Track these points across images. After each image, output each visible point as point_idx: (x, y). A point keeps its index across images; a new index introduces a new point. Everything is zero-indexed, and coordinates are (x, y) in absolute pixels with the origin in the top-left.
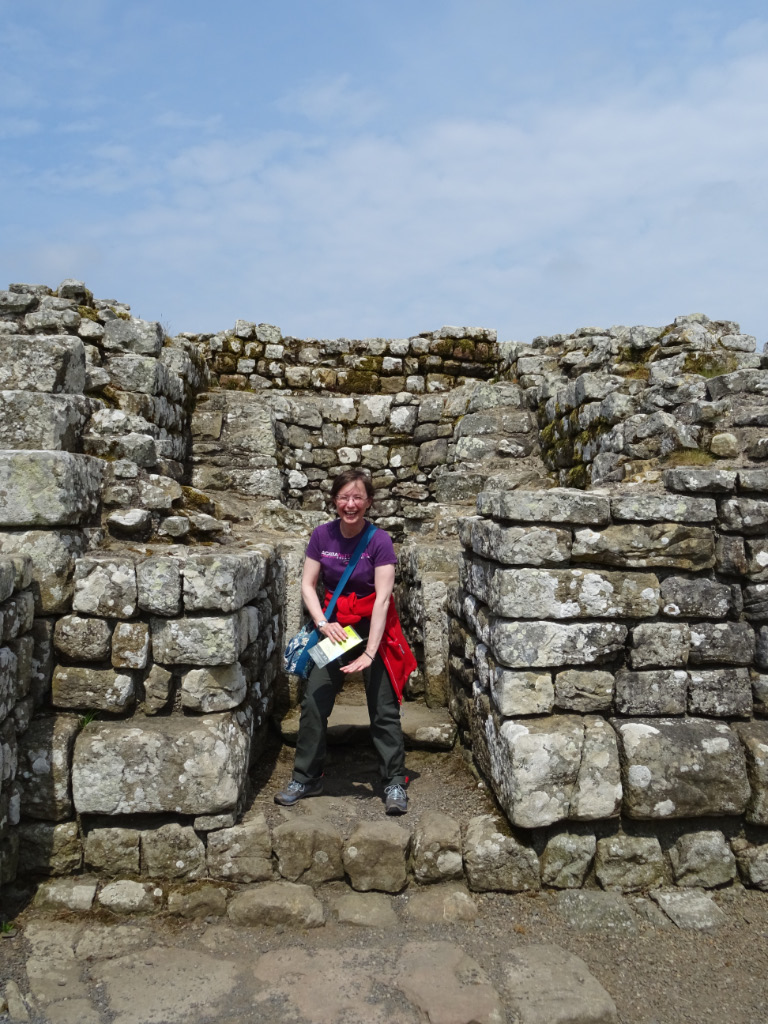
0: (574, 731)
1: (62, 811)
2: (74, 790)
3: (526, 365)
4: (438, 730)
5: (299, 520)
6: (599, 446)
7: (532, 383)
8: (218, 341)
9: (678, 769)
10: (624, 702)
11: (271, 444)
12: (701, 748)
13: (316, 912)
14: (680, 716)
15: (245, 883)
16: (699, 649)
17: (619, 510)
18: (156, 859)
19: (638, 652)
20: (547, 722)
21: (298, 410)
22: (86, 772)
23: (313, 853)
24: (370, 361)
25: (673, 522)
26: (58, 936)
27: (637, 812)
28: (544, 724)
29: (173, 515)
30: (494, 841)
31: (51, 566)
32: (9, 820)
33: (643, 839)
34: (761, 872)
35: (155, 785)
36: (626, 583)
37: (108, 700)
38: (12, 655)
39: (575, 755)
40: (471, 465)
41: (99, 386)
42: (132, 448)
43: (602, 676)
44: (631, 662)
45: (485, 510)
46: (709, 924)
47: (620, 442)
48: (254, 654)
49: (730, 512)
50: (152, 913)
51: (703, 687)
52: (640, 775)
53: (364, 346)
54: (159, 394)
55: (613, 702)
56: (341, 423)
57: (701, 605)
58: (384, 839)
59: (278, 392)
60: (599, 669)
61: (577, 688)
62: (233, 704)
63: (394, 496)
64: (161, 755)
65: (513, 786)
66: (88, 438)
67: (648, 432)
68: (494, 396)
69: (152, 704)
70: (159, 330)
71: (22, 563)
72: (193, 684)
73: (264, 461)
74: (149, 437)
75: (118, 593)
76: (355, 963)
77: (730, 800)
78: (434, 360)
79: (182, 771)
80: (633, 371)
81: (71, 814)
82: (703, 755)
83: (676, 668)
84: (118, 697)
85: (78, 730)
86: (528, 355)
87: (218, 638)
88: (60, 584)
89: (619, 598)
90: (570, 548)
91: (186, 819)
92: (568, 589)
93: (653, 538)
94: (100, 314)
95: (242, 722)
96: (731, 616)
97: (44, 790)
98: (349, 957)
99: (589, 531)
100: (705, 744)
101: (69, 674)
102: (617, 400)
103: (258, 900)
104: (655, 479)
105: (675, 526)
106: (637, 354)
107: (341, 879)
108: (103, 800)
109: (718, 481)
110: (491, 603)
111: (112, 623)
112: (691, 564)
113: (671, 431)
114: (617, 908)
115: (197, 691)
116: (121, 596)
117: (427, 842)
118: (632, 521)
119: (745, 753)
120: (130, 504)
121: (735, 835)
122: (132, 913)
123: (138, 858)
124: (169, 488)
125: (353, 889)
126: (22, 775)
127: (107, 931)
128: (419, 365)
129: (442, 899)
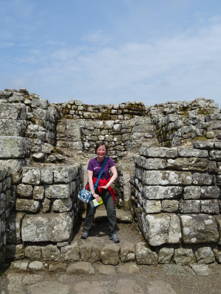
0: (167, 218)
1: (18, 241)
2: (22, 235)
3: (153, 112)
4: (128, 217)
5: (87, 156)
6: (174, 135)
7: (154, 117)
8: (64, 105)
9: (197, 229)
10: (182, 209)
11: (79, 135)
12: (204, 223)
13: (92, 271)
14: (198, 213)
15: (72, 262)
16: (203, 194)
17: (180, 154)
18: (46, 255)
19: (186, 195)
20: (159, 215)
21: (87, 125)
22: (25, 229)
23: (91, 253)
24: (108, 111)
25: (195, 157)
26: (17, 278)
27: (186, 241)
29: (51, 155)
30: (144, 250)
31: (16, 170)
32: (3, 243)
33: (187, 249)
35: (45, 233)
36: (182, 175)
37: (32, 209)
38: (4, 195)
39: (167, 225)
40: (137, 141)
41: (30, 118)
42: (39, 136)
43: (175, 201)
44: (184, 198)
45: (141, 154)
46: (207, 274)
47: (180, 134)
48: (74, 195)
49: (212, 154)
50: (44, 271)
51: (204, 205)
52: (187, 230)
53: (106, 106)
54: (47, 120)
55: (179, 209)
56: (99, 128)
57: (204, 181)
58: (112, 249)
59: (81, 119)
61: (168, 205)
62: (68, 210)
63: (114, 150)
64: (47, 225)
65: (150, 234)
66: (27, 133)
67: (188, 131)
68: (143, 121)
69: (45, 210)
70: (47, 102)
71: (7, 169)
72: (57, 204)
73: (77, 139)
74: (44, 133)
75: (35, 177)
76: (104, 286)
77: (213, 238)
78: (126, 111)
79: (53, 229)
80: (184, 114)
81: (21, 242)
82: (205, 225)
83: (197, 199)
84: (35, 208)
85: (23, 217)
86: (153, 109)
87: (64, 190)
88: (18, 175)
89: (180, 179)
90: (166, 164)
91: (54, 243)
92: (165, 176)
93: (190, 162)
94: (31, 97)
95: (71, 215)
96: (212, 184)
97: (13, 235)
98: (102, 284)
99: (171, 160)
100: (205, 221)
101: (21, 201)
102: (179, 122)
103: (75, 267)
104: (190, 145)
105: (196, 158)
106: (184, 109)
107: (99, 261)
108: (30, 238)
109: (209, 145)
110: (143, 180)
111: (33, 186)
112: (201, 169)
113: (195, 131)
114: (180, 269)
115: (58, 206)
116: (36, 178)
117: (125, 250)
118: (184, 157)
119: (217, 224)
120: (39, 152)
121: (214, 248)
122: (38, 271)
123: (40, 255)
124: (50, 147)
125: (103, 264)
126: (7, 230)
127: (31, 276)
128: (122, 112)
129: (129, 267)
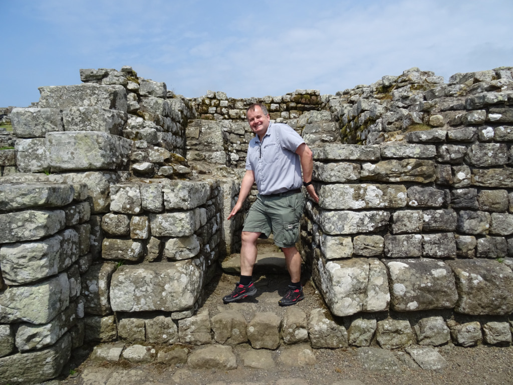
0: (364, 266)
1: (105, 311)
2: (111, 300)
3: (333, 103)
5: (233, 172)
6: (369, 131)
7: (336, 110)
9: (419, 285)
10: (389, 251)
11: (221, 140)
12: (431, 274)
13: (232, 362)
14: (418, 257)
15: (198, 345)
16: (428, 223)
17: (385, 153)
18: (152, 334)
19: (396, 226)
20: (349, 262)
21: (234, 127)
22: (116, 291)
23: (231, 330)
25: (413, 158)
26: (99, 376)
27: (398, 308)
28: (348, 263)
29: (165, 165)
30: (324, 323)
31: (99, 189)
32: (77, 315)
33: (401, 321)
34: (463, 338)
35: (150, 297)
36: (389, 190)
37: (129, 255)
38: (75, 233)
39: (365, 279)
41: (134, 110)
42: (145, 134)
43: (377, 238)
44: (392, 230)
46: (439, 367)
47: (380, 127)
48: (204, 231)
49: (443, 152)
50: (150, 362)
51: (430, 242)
52: (400, 289)
53: (262, 100)
55: (383, 251)
57: (429, 200)
58: (267, 322)
59: (226, 120)
60: (376, 235)
61: (365, 244)
62: (192, 255)
64: (153, 282)
65: (333, 295)
66: (125, 131)
67: (395, 119)
68: (319, 116)
69: (151, 256)
70: (165, 86)
72: (171, 246)
73: (218, 148)
74: (154, 130)
75: (132, 201)
77: (447, 301)
78: (293, 105)
79: (164, 290)
80: (384, 97)
81: (110, 312)
82: (432, 278)
83: (416, 233)
84: (134, 253)
85: (114, 270)
86: (334, 99)
87: (182, 223)
88: (103, 198)
89: (385, 198)
90: (360, 173)
91: (167, 314)
92: (359, 194)
93: (403, 167)
94: (139, 81)
95: (197, 264)
96: (444, 206)
97: (96, 300)
99: (369, 164)
100: (433, 272)
101: (110, 242)
102: (378, 107)
103: (202, 355)
104: (401, 139)
105: (415, 160)
106: (385, 89)
107: (246, 343)
108: (125, 305)
109: (437, 136)
110: (320, 203)
111: (130, 216)
112: (423, 179)
113: (409, 115)
114: (390, 359)
115: (173, 249)
116: (133, 203)
117: (289, 324)
118: (392, 158)
119: (454, 276)
120: (143, 160)
121: (449, 319)
122: (139, 362)
123: (144, 333)
124: (164, 153)
125: (253, 348)
126: (84, 293)
127: (125, 373)
128: (287, 107)
129: (298, 354)
